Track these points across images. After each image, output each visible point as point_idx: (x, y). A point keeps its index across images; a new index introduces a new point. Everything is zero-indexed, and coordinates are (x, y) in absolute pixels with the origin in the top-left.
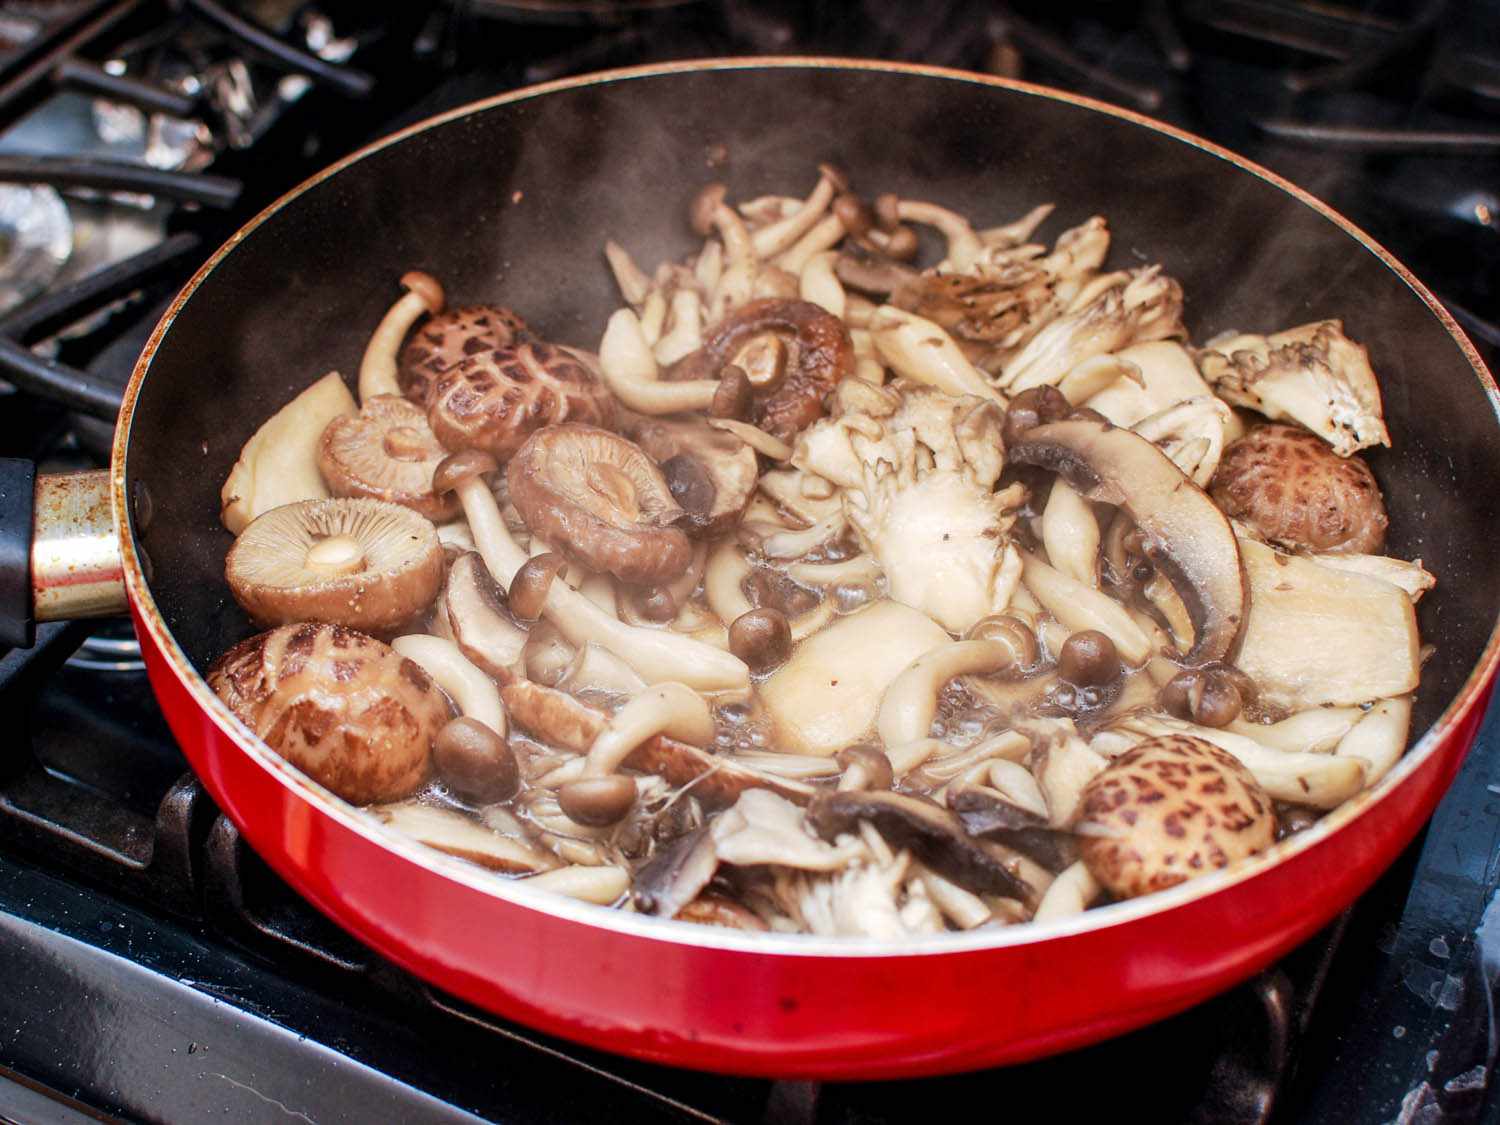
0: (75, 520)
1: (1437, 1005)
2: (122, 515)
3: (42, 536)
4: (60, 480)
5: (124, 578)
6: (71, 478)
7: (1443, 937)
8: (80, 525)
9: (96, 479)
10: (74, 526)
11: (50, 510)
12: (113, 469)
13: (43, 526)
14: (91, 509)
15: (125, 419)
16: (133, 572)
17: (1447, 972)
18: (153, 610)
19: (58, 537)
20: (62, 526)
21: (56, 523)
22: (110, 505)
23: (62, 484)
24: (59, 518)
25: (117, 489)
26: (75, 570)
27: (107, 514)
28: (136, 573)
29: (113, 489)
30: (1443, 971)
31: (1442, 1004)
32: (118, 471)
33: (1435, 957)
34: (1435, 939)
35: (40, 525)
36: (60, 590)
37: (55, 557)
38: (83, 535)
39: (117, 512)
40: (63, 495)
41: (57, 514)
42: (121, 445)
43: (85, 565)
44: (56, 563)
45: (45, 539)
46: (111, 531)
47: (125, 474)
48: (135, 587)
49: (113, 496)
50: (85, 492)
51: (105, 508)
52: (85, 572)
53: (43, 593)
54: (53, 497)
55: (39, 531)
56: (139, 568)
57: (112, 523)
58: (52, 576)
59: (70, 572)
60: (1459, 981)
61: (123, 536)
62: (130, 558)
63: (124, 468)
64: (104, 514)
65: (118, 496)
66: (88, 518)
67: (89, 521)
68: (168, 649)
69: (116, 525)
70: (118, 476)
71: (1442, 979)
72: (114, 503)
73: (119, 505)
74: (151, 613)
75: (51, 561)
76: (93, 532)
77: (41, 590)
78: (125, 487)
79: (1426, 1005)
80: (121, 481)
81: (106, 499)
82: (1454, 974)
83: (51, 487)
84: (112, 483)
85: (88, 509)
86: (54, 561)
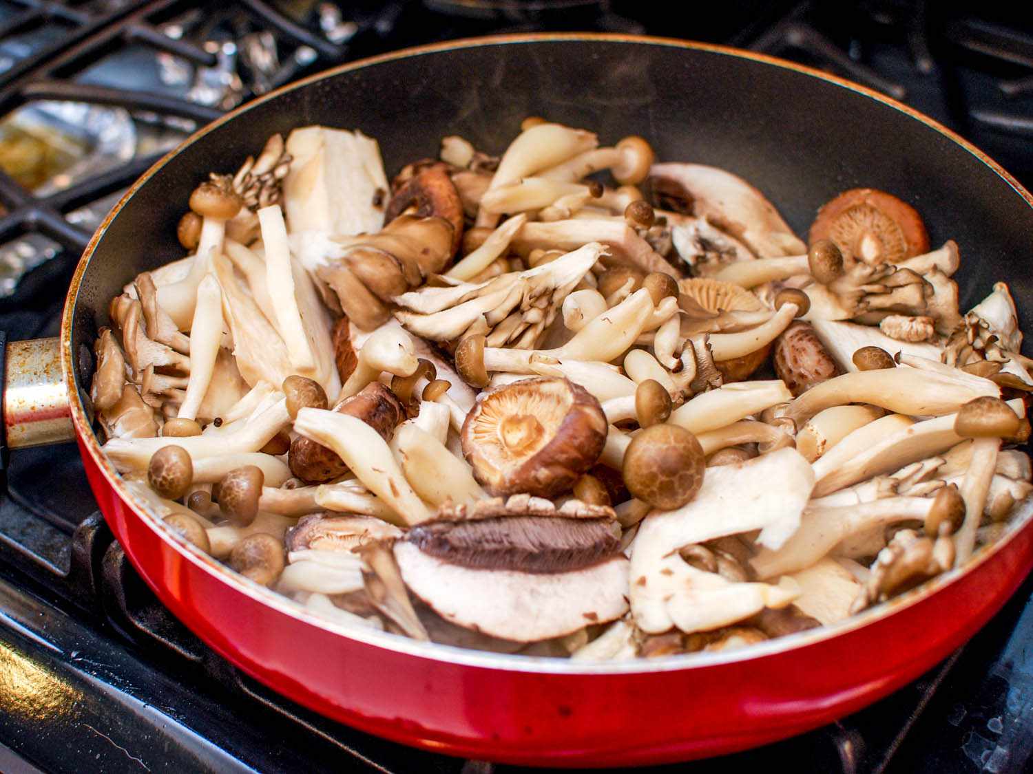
0: (35, 374)
1: (984, 768)
2: (69, 368)
3: (11, 386)
4: (25, 345)
5: (72, 415)
6: (33, 343)
7: (999, 717)
8: (39, 376)
9: (51, 344)
10: (34, 377)
11: (17, 367)
12: (63, 336)
13: (12, 378)
14: (47, 365)
15: (71, 300)
16: (76, 408)
17: (997, 744)
18: (91, 435)
19: (23, 386)
20: (26, 378)
21: (22, 376)
22: (61, 362)
23: (26, 348)
24: (23, 372)
25: (65, 350)
26: (36, 409)
27: (59, 368)
28: (79, 409)
29: (62, 350)
30: (995, 743)
31: (989, 768)
32: (66, 337)
33: (992, 732)
34: (995, 718)
35: (10, 378)
36: (25, 425)
37: (21, 400)
38: (41, 384)
39: (65, 365)
40: (27, 356)
41: (22, 370)
42: (68, 318)
43: (43, 406)
44: (22, 405)
45: (13, 387)
46: (61, 380)
47: (71, 339)
48: (78, 419)
49: (62, 355)
50: (43, 353)
51: (56, 364)
52: (42, 410)
53: (13, 427)
54: (19, 357)
55: (9, 382)
56: (81, 405)
57: (62, 374)
58: (19, 414)
59: (32, 411)
60: (1005, 751)
61: (69, 383)
62: (75, 399)
63: (70, 335)
64: (56, 368)
65: (66, 355)
66: (45, 372)
67: (45, 374)
68: (103, 463)
69: (65, 375)
70: (66, 340)
71: (992, 749)
72: (63, 360)
73: (67, 361)
74: (90, 437)
75: (18, 403)
76: (49, 382)
77: (11, 425)
78: (71, 348)
79: (977, 767)
80: (68, 344)
81: (58, 358)
82: (1002, 746)
83: (18, 350)
84: (62, 346)
85: (44, 366)
86: (20, 403)
